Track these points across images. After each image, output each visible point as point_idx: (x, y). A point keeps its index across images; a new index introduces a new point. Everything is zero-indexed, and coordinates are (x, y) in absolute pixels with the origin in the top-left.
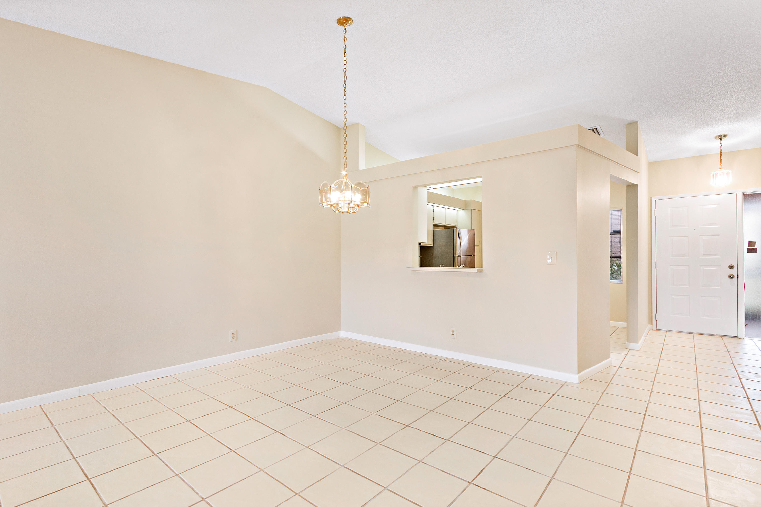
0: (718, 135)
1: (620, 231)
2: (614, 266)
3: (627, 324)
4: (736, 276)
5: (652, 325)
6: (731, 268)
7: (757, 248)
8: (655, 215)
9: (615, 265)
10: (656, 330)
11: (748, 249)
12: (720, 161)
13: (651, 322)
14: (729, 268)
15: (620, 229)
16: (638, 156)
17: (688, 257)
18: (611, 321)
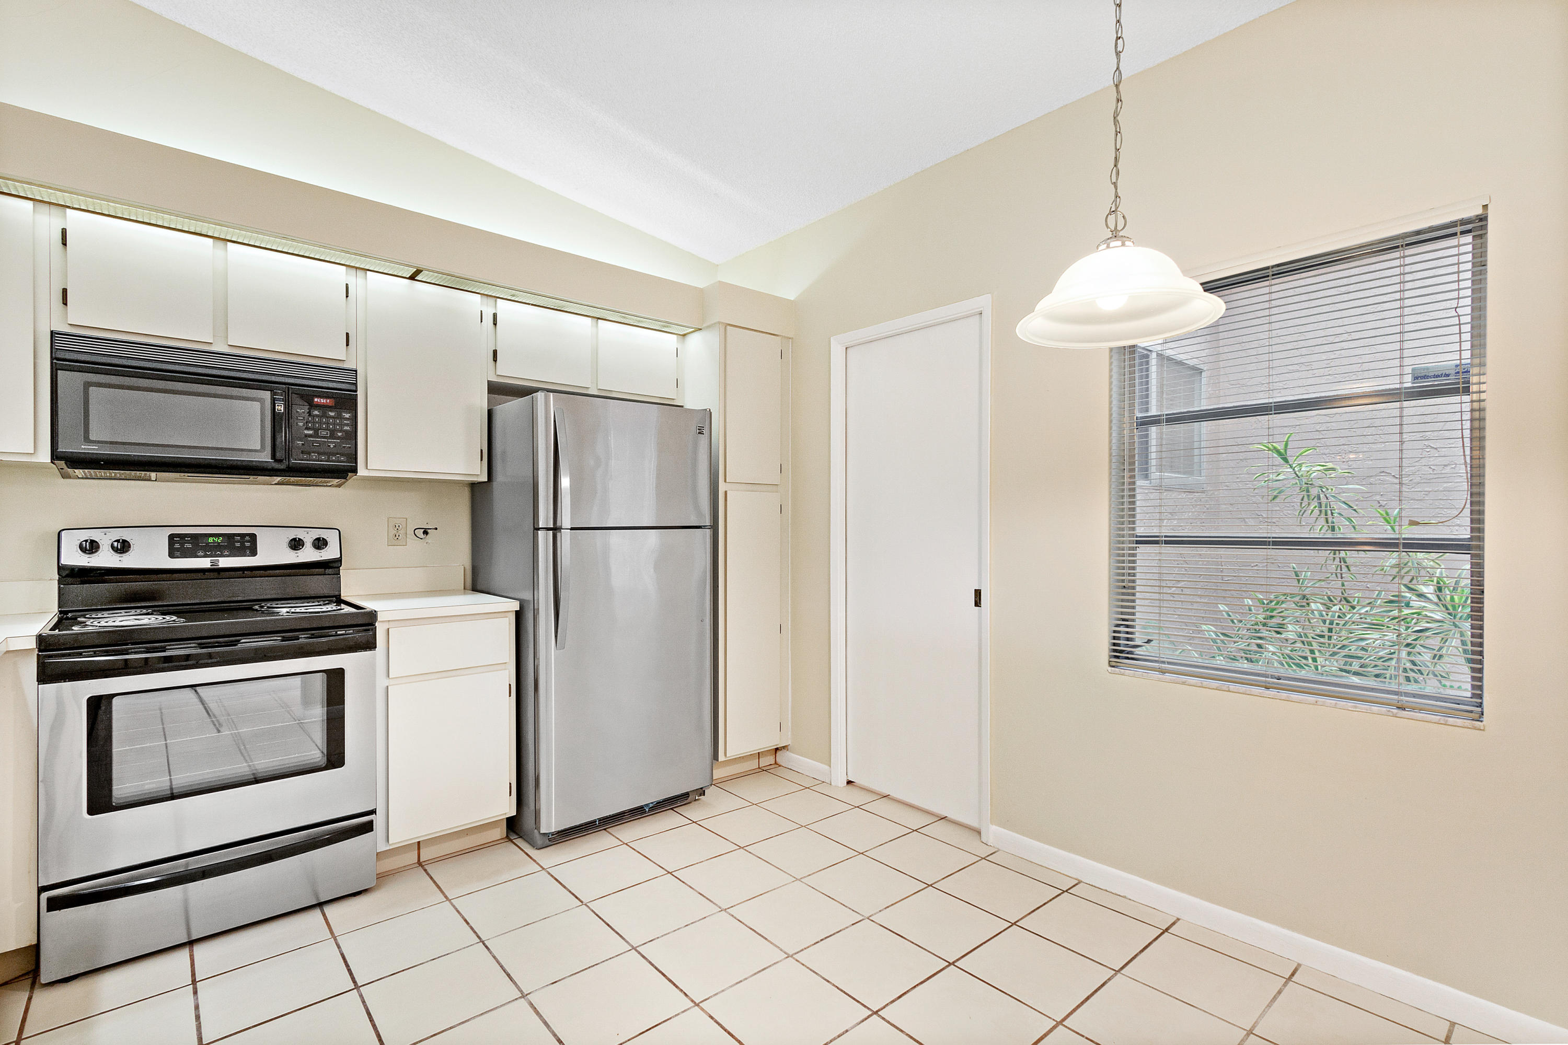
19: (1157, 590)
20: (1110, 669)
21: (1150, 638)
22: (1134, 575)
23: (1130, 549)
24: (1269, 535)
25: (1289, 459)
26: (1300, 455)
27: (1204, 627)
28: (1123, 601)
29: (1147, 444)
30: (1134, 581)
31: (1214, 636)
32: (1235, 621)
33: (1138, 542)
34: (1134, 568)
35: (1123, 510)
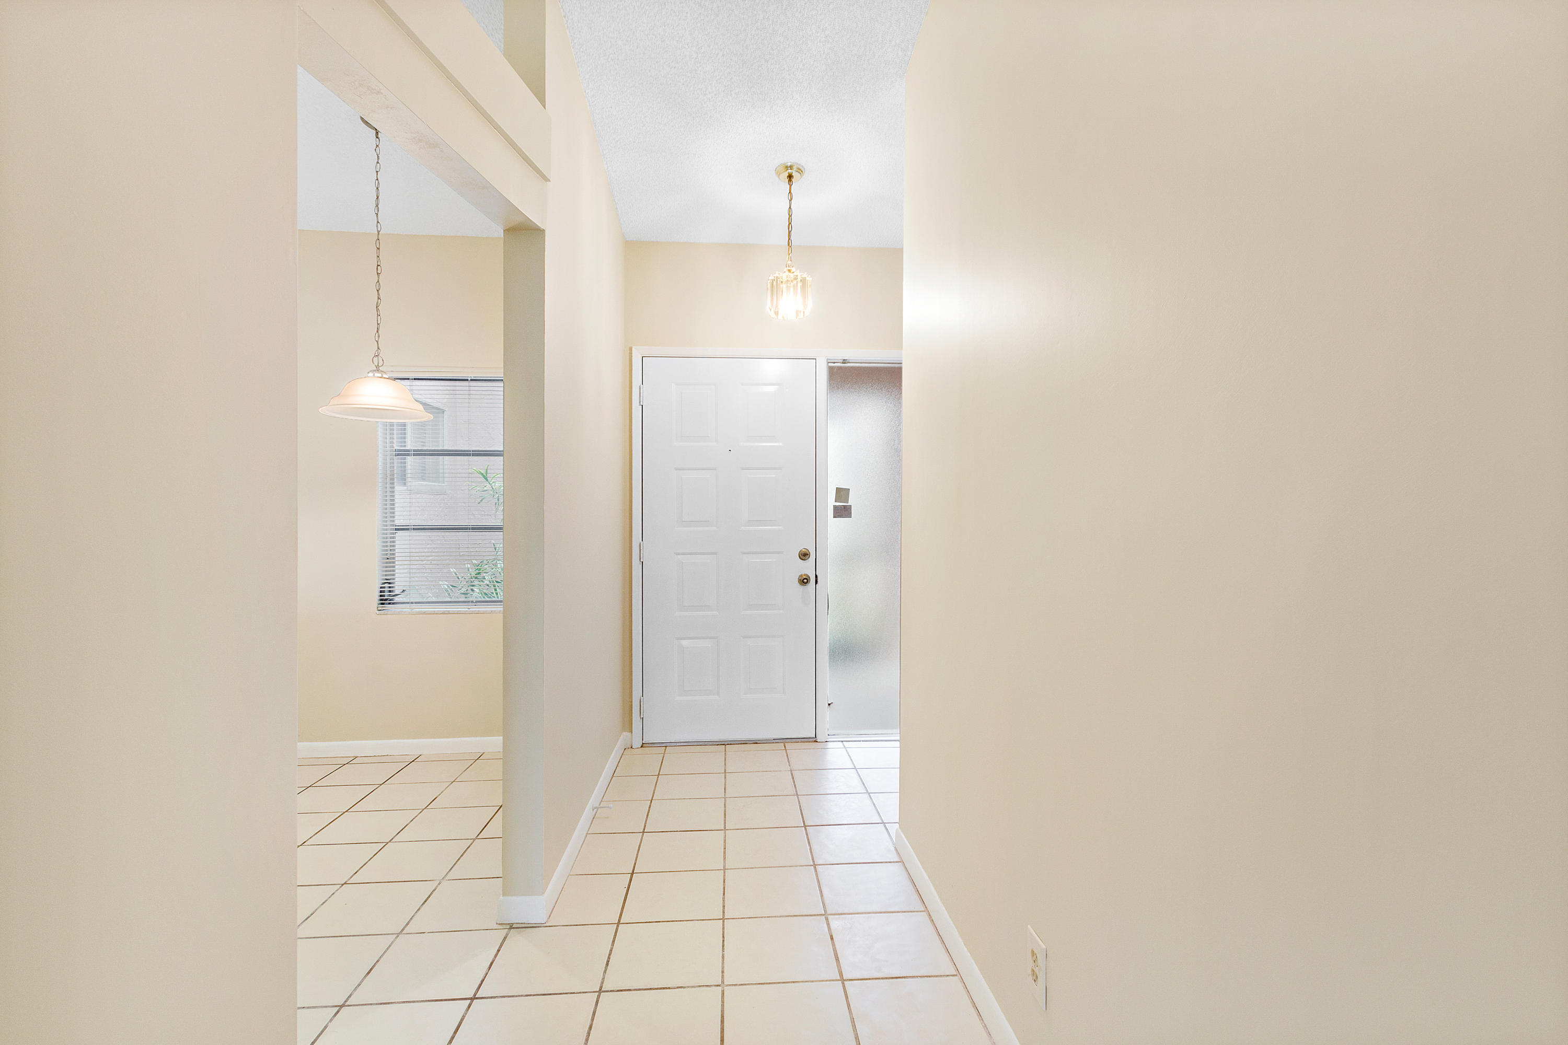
0: (783, 161)
4: (813, 577)
5: (632, 732)
6: (803, 558)
7: (851, 506)
8: (640, 402)
10: (641, 746)
11: (835, 507)
12: (788, 247)
13: (629, 724)
14: (800, 557)
16: (547, 104)
17: (714, 528)
19: (408, 558)
20: (378, 612)
21: (404, 589)
22: (394, 550)
23: (391, 534)
24: (469, 524)
25: (488, 478)
26: (494, 477)
27: (441, 583)
28: (386, 567)
29: (405, 468)
30: (394, 554)
31: (447, 587)
32: (460, 577)
33: (396, 529)
34: (394, 546)
35: (386, 509)
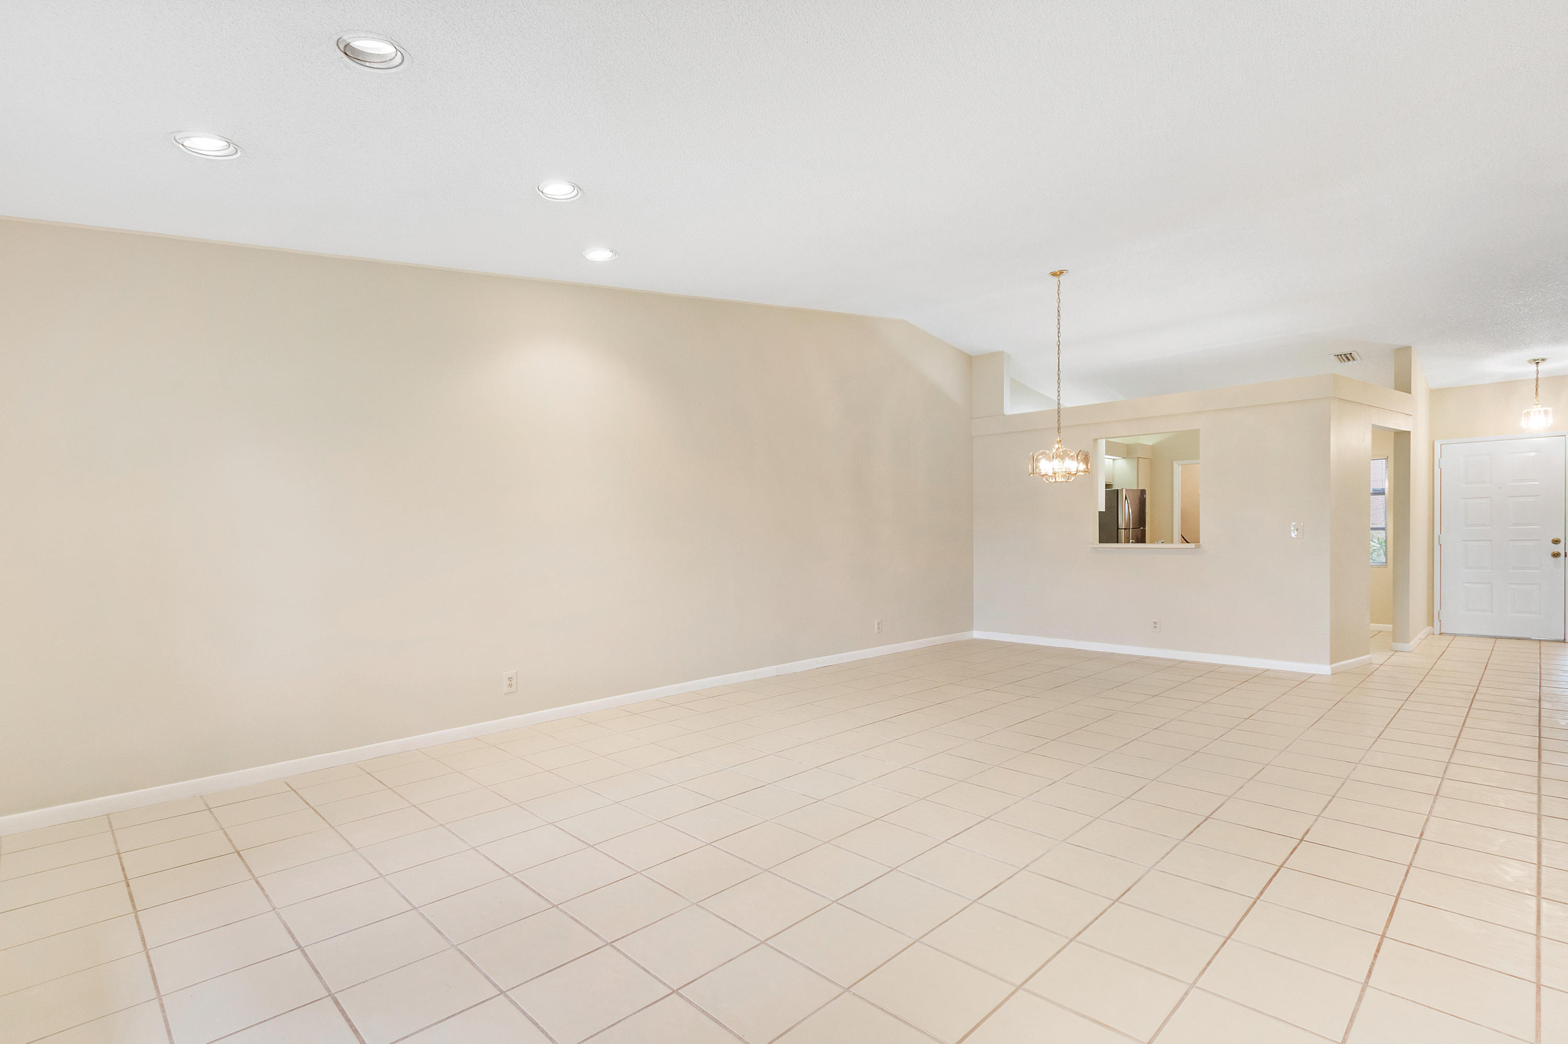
0: (1533, 358)
1: (1383, 490)
2: (1374, 542)
3: (1393, 628)
4: (1563, 554)
5: (1433, 627)
6: (1555, 543)
8: (1439, 467)
9: (1376, 541)
10: (1440, 634)
12: (1536, 394)
13: (1431, 623)
14: (1553, 543)
15: (1383, 487)
16: (1411, 393)
17: (1489, 528)
18: (1372, 623)
